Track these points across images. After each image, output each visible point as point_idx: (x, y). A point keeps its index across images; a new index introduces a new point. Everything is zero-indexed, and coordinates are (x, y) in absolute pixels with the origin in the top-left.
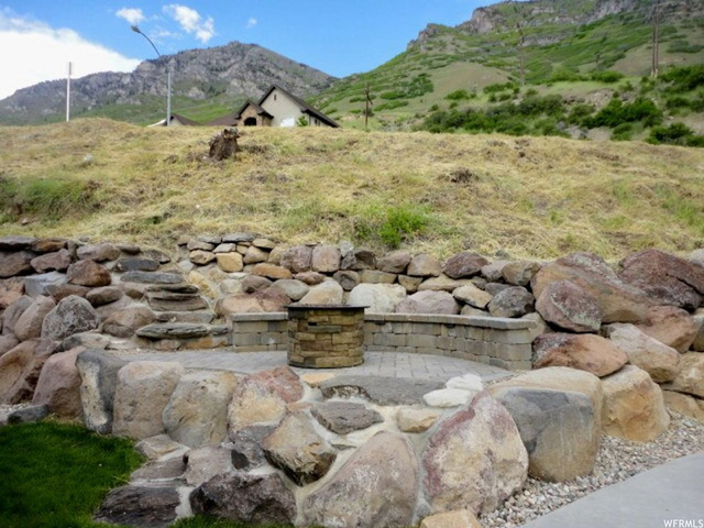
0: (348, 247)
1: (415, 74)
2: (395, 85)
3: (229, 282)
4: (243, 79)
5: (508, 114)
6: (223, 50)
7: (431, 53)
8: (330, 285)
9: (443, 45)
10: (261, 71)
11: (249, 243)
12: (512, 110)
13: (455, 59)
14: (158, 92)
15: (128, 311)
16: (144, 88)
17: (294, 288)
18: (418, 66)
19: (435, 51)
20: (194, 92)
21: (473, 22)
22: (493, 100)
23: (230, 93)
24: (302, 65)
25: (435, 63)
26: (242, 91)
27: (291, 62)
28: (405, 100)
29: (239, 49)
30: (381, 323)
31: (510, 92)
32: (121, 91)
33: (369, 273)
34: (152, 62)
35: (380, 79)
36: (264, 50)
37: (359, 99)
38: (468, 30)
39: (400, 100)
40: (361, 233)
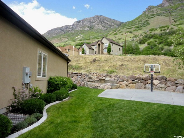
0: (106, 74)
1: (145, 20)
2: (139, 24)
3: (95, 77)
4: (98, 24)
5: (165, 35)
6: (94, 18)
7: (149, 14)
8: (104, 77)
9: (153, 12)
10: (103, 22)
11: (97, 73)
12: (166, 34)
13: (156, 15)
14: (78, 29)
15: (86, 79)
16: (75, 29)
17: (101, 78)
18: (145, 18)
19: (151, 14)
20: (87, 29)
21: (163, 4)
22: (161, 31)
23: (95, 28)
24: (113, 20)
25: (150, 17)
26: (98, 28)
27: (111, 19)
28: (141, 28)
29: (98, 17)
30: (107, 81)
31: (166, 28)
32: (70, 30)
33: (108, 77)
34: (77, 22)
35: (134, 22)
36: (104, 16)
37: (128, 28)
38: (161, 6)
39: (140, 28)
40: (108, 72)
